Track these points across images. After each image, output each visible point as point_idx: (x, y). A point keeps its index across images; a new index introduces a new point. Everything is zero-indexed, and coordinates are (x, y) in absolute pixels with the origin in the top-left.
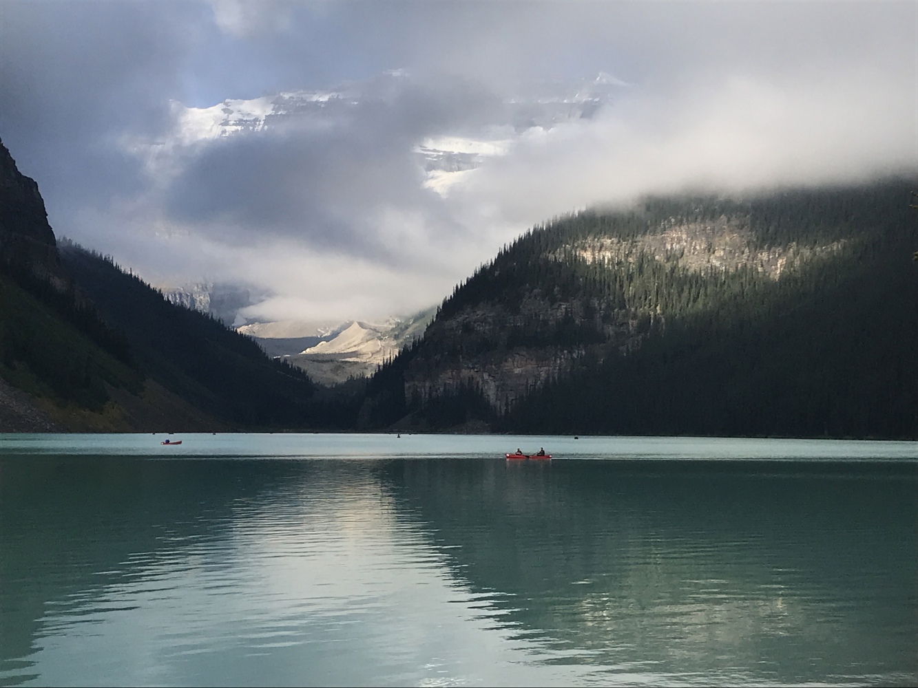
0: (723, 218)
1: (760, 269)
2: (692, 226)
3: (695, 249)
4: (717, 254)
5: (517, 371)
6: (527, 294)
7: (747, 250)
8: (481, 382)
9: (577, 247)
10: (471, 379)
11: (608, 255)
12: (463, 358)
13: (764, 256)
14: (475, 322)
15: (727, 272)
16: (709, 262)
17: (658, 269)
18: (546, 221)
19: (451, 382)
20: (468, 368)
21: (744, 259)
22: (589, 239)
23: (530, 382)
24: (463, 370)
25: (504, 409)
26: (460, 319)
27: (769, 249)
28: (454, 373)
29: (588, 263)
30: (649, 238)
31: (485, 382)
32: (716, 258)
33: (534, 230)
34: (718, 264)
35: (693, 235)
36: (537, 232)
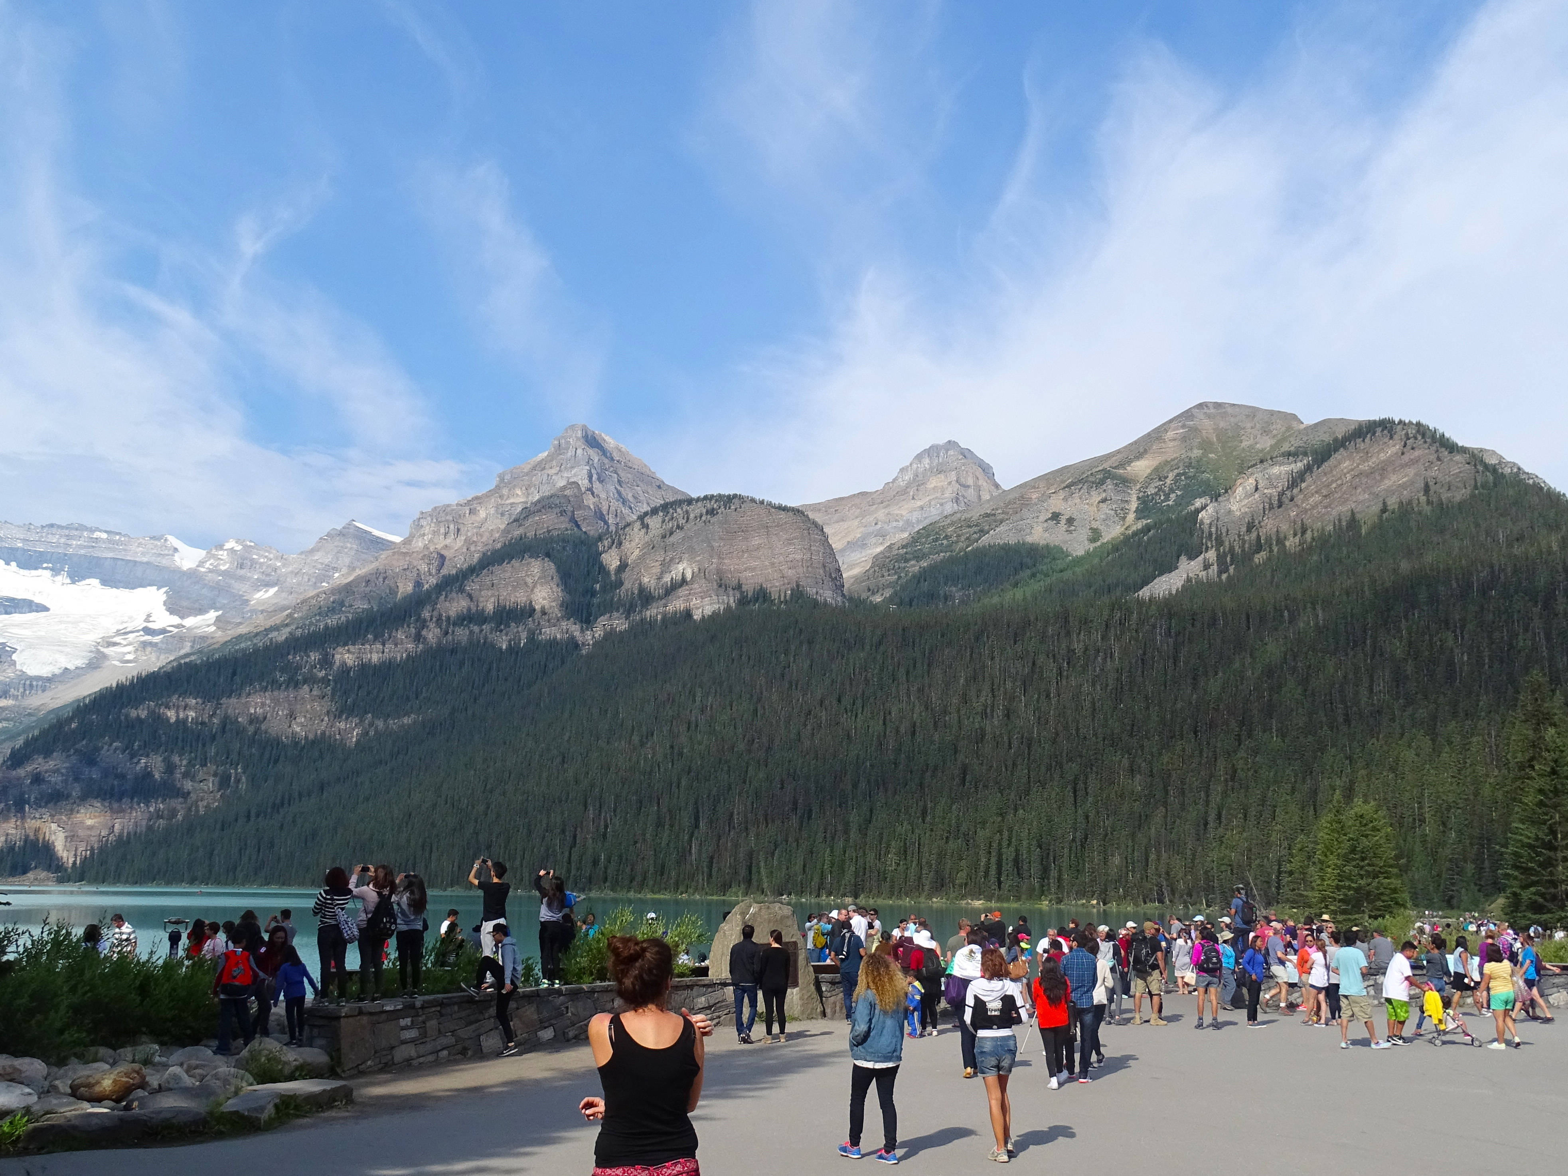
0: (306, 687)
1: (338, 737)
2: (276, 693)
3: (277, 713)
4: (298, 720)
5: (89, 822)
6: (106, 747)
7: (326, 718)
8: (47, 835)
9: (161, 705)
10: (37, 830)
11: (192, 714)
12: (31, 807)
13: (342, 725)
14: (46, 772)
15: (306, 737)
16: (290, 726)
17: (240, 731)
18: (130, 677)
19: (14, 831)
20: (35, 818)
21: (322, 726)
22: (174, 698)
23: (103, 834)
24: (29, 820)
25: (71, 861)
26: (29, 769)
27: (347, 719)
28: (18, 823)
29: (173, 720)
30: (233, 700)
31: (53, 832)
32: (297, 724)
33: (118, 685)
34: (298, 729)
35: (276, 702)
36: (120, 687)
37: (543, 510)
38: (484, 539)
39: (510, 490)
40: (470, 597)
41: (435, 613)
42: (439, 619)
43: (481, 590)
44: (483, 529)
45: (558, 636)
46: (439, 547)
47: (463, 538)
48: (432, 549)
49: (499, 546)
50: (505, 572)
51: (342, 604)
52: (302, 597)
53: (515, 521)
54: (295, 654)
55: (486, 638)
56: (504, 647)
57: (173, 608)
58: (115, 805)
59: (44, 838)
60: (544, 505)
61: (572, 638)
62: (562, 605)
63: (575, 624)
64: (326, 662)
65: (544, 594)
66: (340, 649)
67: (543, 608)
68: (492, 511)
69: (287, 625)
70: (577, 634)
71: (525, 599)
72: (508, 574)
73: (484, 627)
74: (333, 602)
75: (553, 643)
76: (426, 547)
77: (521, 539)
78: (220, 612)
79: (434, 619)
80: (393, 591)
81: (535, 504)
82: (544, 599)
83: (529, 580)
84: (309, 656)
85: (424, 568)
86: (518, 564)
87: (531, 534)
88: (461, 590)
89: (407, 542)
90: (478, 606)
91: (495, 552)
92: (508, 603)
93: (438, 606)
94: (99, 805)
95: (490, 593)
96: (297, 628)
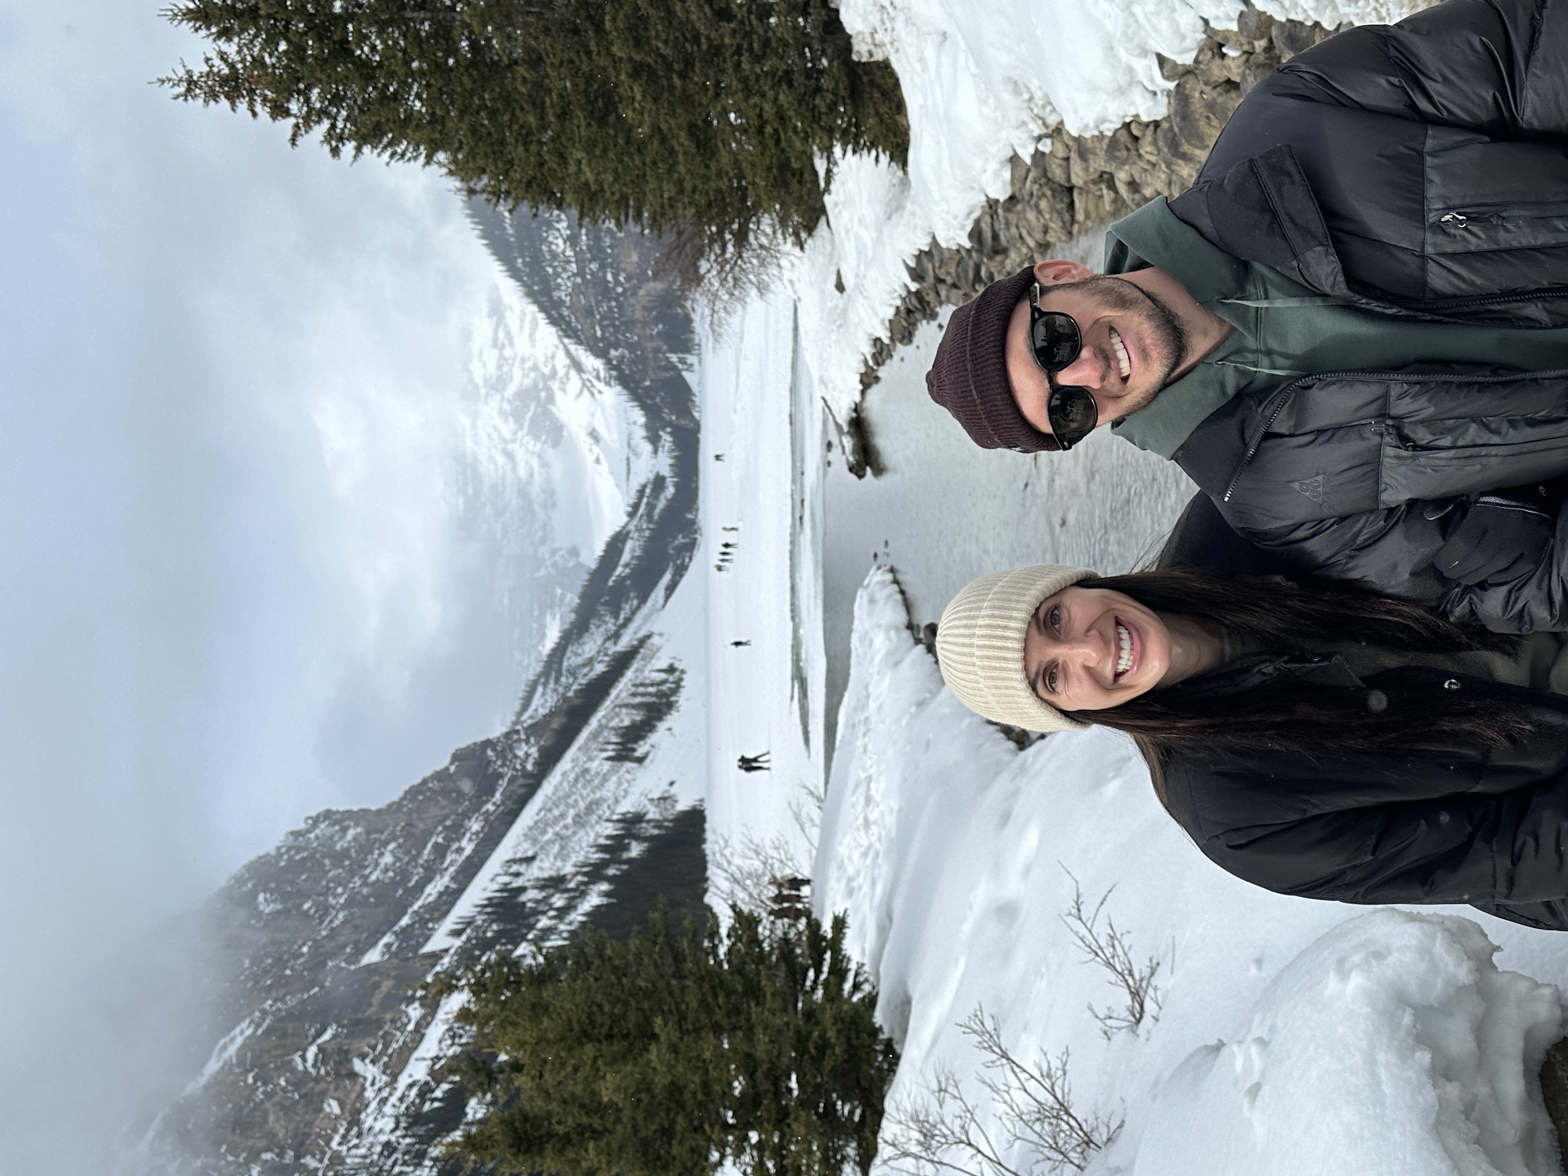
18: (473, 226)
20: (633, 311)
31: (648, 293)
33: (483, 237)
36: (485, 235)
59: (654, 301)
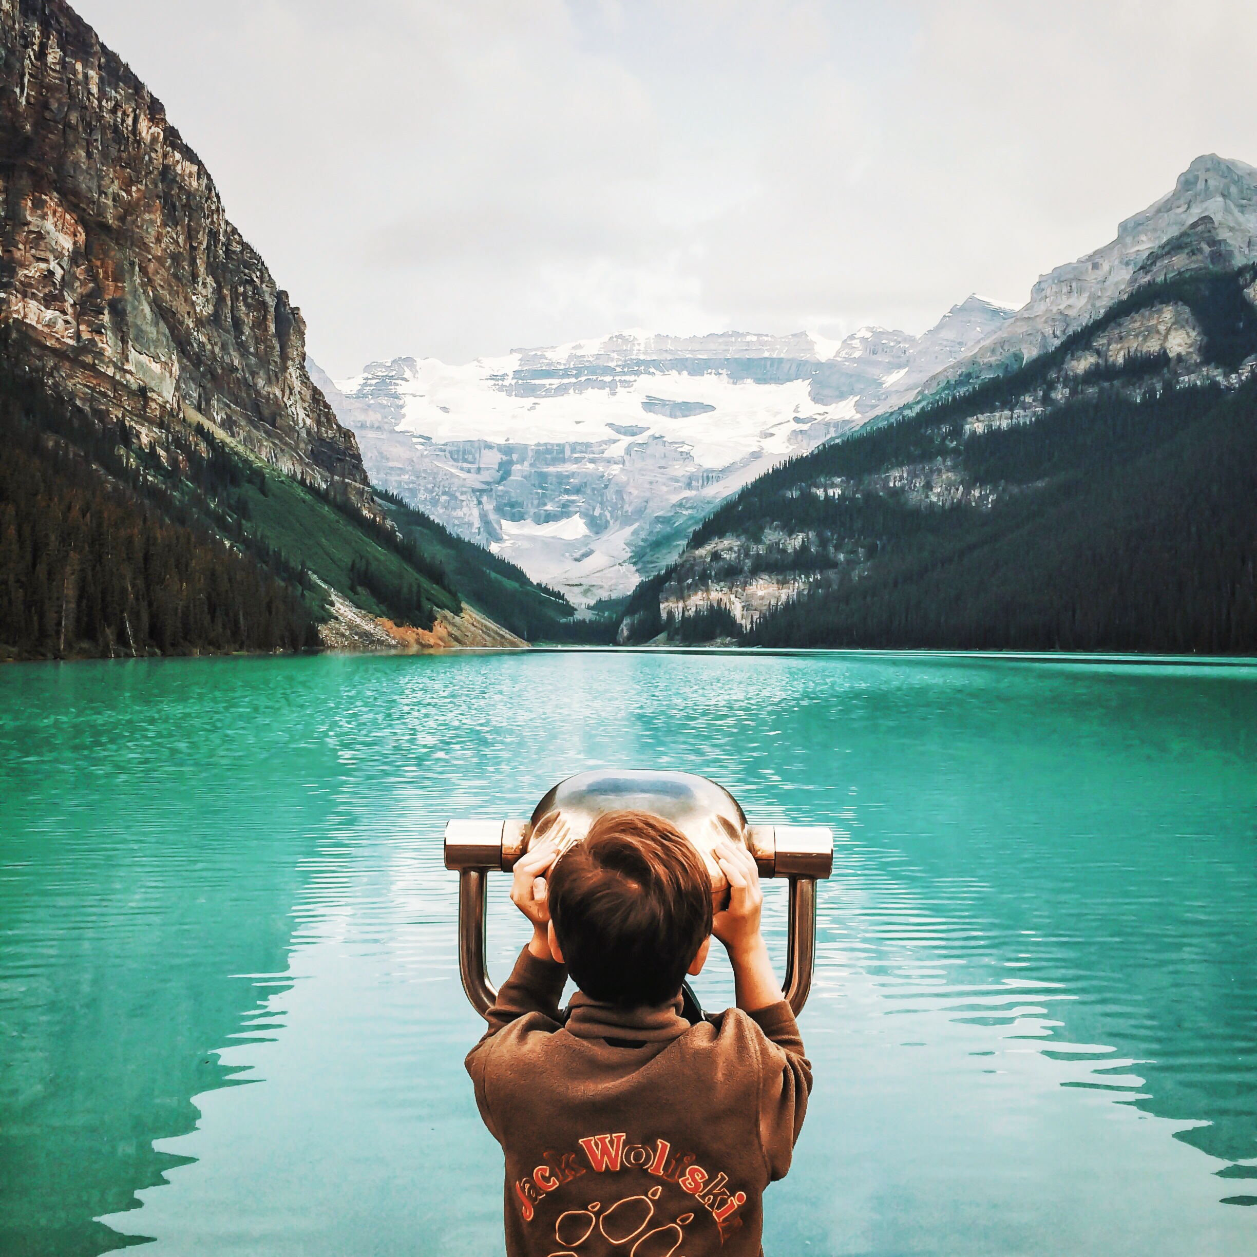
0: (940, 459)
2: (912, 466)
4: (935, 491)
6: (768, 526)
7: (961, 488)
8: (728, 604)
9: (811, 485)
10: (720, 601)
11: (838, 491)
12: (712, 582)
13: (977, 493)
14: (722, 551)
15: (944, 506)
16: (927, 497)
17: (882, 505)
18: (782, 462)
19: (701, 603)
20: (717, 590)
21: (958, 495)
22: (822, 478)
23: (772, 603)
25: (748, 628)
27: (981, 486)
28: (704, 596)
30: (873, 476)
31: (732, 603)
32: (934, 494)
33: (773, 469)
34: (934, 499)
35: (913, 475)
37: (1173, 253)
38: (1109, 293)
39: (1134, 238)
40: (1098, 353)
41: (1063, 373)
42: (1066, 377)
43: (1109, 345)
44: (1107, 283)
45: (1199, 383)
46: (1062, 307)
47: (1086, 295)
48: (1055, 310)
49: (1125, 297)
50: (1135, 323)
51: (969, 376)
52: (931, 374)
53: (1142, 268)
54: (927, 427)
55: (1118, 394)
56: (1138, 401)
57: (816, 398)
58: (780, 578)
59: (726, 607)
60: (1175, 246)
61: (1215, 384)
62: (1200, 350)
63: (1217, 368)
64: (957, 432)
65: (1178, 340)
66: (970, 420)
67: (1179, 355)
68: (1116, 262)
69: (918, 402)
70: (1220, 379)
71: (1157, 348)
72: (1138, 324)
73: (1115, 382)
74: (960, 375)
75: (1192, 390)
76: (1048, 311)
77: (1149, 284)
78: (858, 397)
79: (1061, 379)
80: (1018, 357)
81: (1163, 247)
82: (1180, 345)
83: (1162, 328)
84: (940, 429)
85: (1048, 331)
86: (1147, 313)
87: (1160, 279)
88: (1088, 347)
89: (1028, 307)
90: (1106, 361)
91: (1121, 303)
92: (1139, 354)
93: (1065, 366)
94: (767, 577)
95: (1119, 346)
96: (928, 404)
